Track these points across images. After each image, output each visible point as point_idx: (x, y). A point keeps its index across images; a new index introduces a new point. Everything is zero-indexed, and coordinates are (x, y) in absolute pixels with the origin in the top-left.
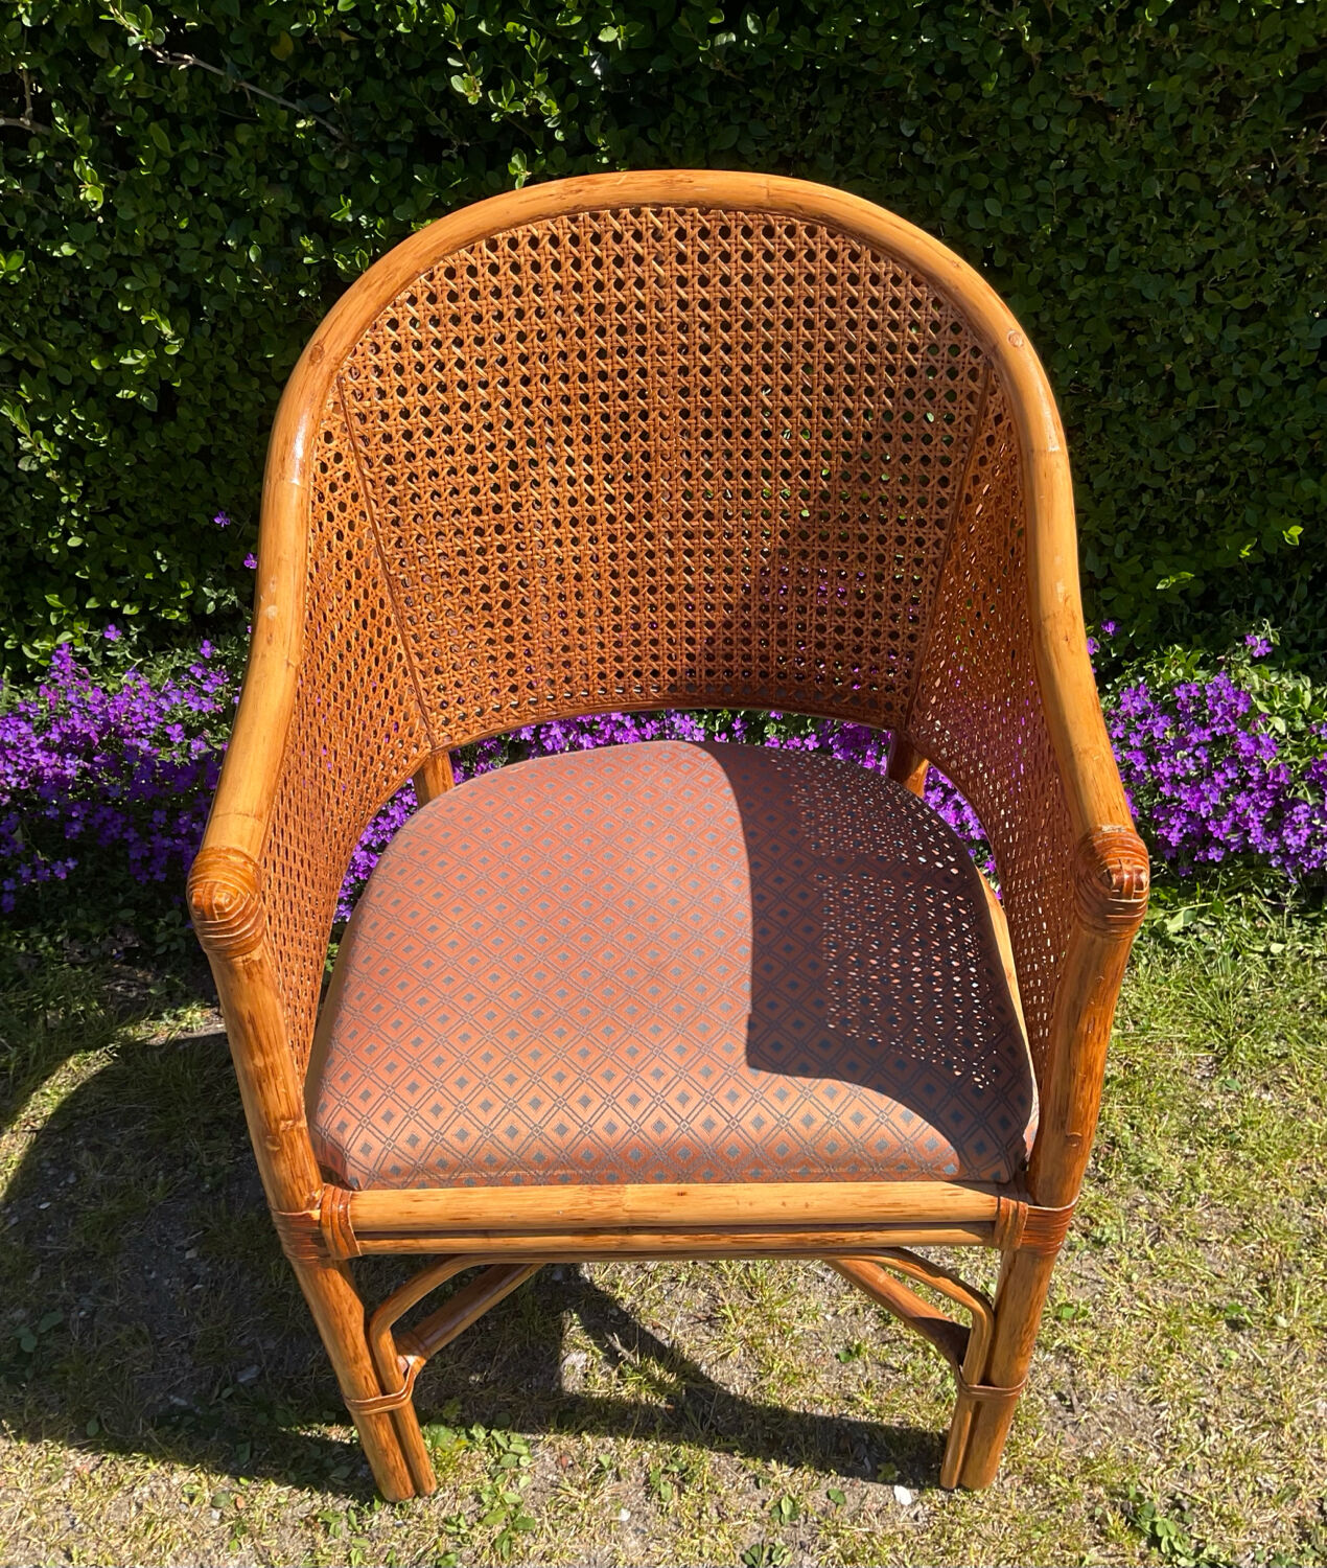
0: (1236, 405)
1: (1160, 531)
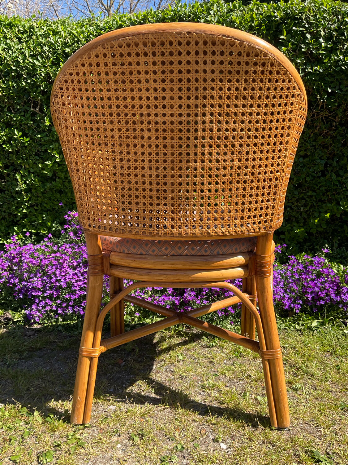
0: (306, 182)
1: (294, 220)
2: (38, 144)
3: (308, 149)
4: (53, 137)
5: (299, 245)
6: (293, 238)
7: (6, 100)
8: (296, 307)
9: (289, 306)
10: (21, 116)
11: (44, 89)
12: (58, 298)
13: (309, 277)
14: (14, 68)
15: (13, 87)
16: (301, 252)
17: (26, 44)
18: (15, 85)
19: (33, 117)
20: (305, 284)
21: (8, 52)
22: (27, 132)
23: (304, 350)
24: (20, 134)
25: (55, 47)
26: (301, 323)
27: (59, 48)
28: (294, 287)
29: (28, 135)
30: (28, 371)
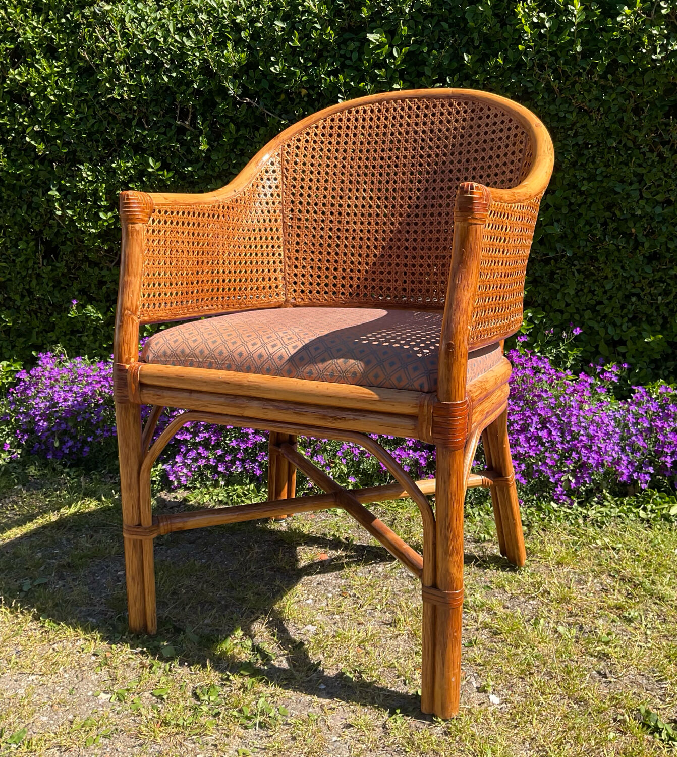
0: (668, 249)
1: (644, 320)
2: (188, 182)
3: (672, 190)
4: (213, 170)
5: (653, 366)
6: (642, 352)
7: (135, 107)
8: (642, 478)
9: (630, 477)
10: (159, 133)
11: (199, 87)
12: (218, 445)
13: (670, 426)
14: (149, 52)
15: (147, 84)
16: (656, 378)
17: (169, 9)
18: (150, 80)
19: (181, 137)
20: (661, 438)
21: (140, 24)
22: (169, 161)
23: (651, 555)
24: (159, 164)
25: (218, 14)
26: (649, 507)
27: (225, 15)
28: (640, 443)
29: (171, 167)
30: (173, 563)
